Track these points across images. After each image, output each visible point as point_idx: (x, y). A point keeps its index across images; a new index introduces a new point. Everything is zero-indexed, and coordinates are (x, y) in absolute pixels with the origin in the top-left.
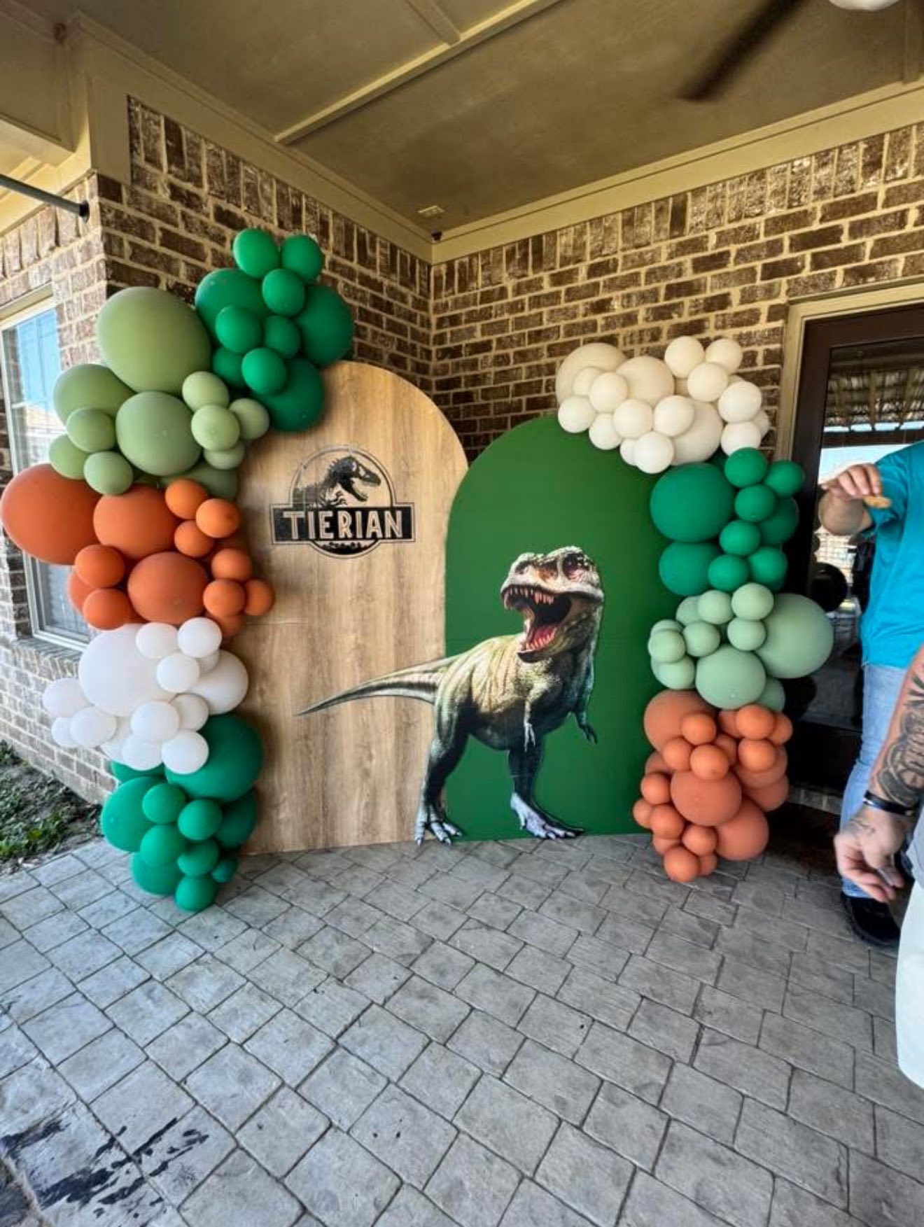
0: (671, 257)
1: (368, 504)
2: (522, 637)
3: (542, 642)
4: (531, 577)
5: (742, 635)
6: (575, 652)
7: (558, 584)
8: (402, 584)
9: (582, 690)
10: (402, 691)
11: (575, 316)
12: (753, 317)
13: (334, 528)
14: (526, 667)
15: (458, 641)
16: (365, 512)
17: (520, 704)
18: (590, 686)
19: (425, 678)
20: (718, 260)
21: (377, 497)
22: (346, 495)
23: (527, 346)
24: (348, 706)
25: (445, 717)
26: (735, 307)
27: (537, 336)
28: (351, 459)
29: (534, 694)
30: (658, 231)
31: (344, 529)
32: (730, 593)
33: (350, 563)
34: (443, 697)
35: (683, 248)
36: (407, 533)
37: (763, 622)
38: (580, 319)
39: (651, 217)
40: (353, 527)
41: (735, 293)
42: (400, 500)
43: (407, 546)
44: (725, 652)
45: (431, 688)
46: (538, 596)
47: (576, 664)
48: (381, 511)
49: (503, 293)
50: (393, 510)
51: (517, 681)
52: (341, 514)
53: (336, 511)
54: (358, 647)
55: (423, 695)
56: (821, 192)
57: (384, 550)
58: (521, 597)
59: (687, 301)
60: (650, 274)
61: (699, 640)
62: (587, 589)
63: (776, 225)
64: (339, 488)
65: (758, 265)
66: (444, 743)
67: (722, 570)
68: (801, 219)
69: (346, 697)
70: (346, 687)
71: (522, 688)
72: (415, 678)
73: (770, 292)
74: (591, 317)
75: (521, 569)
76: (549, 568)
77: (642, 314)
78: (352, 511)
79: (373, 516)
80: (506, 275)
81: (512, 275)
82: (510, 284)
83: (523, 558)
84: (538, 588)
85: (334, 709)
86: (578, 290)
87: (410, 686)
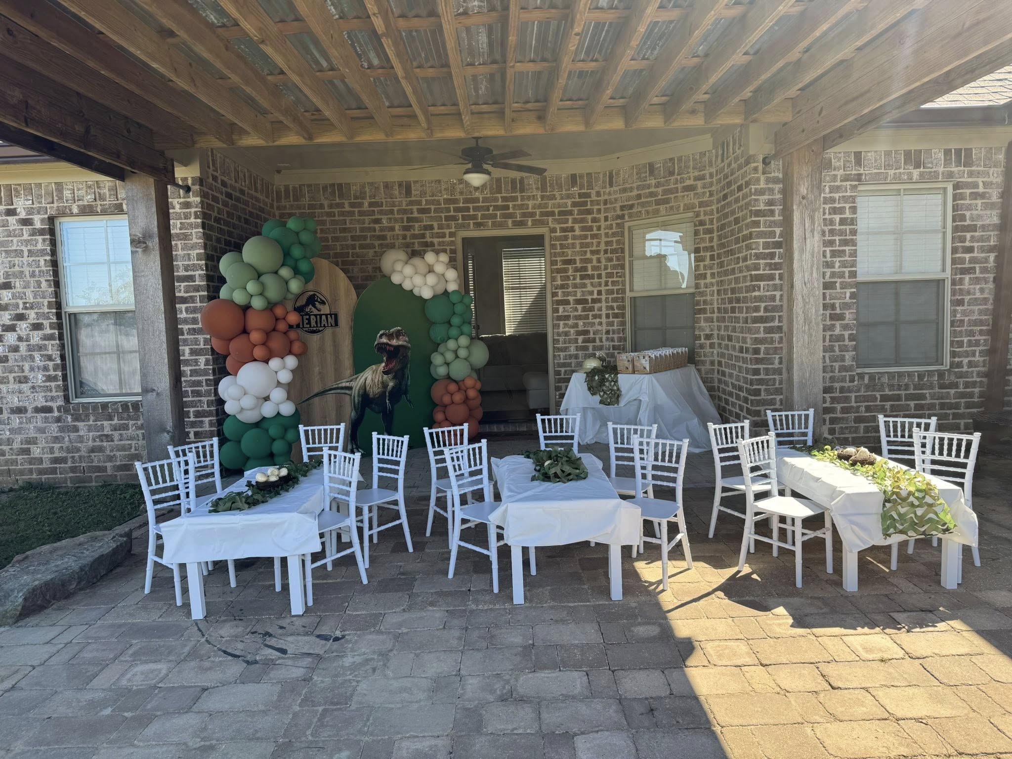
0: (407, 205)
1: (322, 312)
2: (383, 364)
3: (391, 366)
4: (384, 340)
5: (462, 353)
6: (403, 369)
7: (394, 342)
8: (336, 346)
9: (406, 385)
10: (339, 391)
11: (364, 223)
12: (443, 235)
13: (309, 323)
14: (385, 376)
15: (359, 368)
16: (321, 315)
17: (384, 392)
18: (409, 383)
19: (348, 384)
20: (427, 211)
21: (325, 310)
22: (313, 309)
23: (338, 234)
24: (317, 399)
25: (356, 401)
26: (436, 230)
27: (344, 230)
28: (314, 295)
29: (389, 388)
30: (400, 193)
31: (313, 323)
32: (457, 339)
33: (316, 337)
34: (355, 392)
35: (411, 203)
36: (336, 324)
37: (467, 347)
38: (366, 225)
39: (397, 187)
40: (316, 322)
41: (435, 225)
42: (333, 311)
43: (337, 329)
44: (457, 360)
45: (350, 388)
46: (388, 348)
47: (403, 375)
48: (326, 315)
49: (322, 206)
50: (331, 315)
51: (383, 383)
52: (312, 317)
53: (310, 316)
54: (320, 373)
55: (347, 392)
56: (461, 193)
57: (328, 331)
58: (382, 348)
59: (417, 225)
60: (398, 211)
61: (450, 356)
62: (405, 343)
63: (447, 201)
64: (311, 306)
65: (443, 215)
66: (356, 412)
67: (454, 332)
68: (455, 201)
69: (316, 395)
70: (316, 391)
71: (384, 385)
72: (344, 385)
73: (449, 227)
74: (372, 225)
75: (381, 337)
76: (390, 336)
77: (397, 227)
78: (316, 315)
79: (324, 317)
80: (322, 198)
81: (326, 198)
82: (326, 203)
83: (381, 332)
84: (387, 344)
85: (311, 401)
86: (364, 212)
87: (342, 388)
